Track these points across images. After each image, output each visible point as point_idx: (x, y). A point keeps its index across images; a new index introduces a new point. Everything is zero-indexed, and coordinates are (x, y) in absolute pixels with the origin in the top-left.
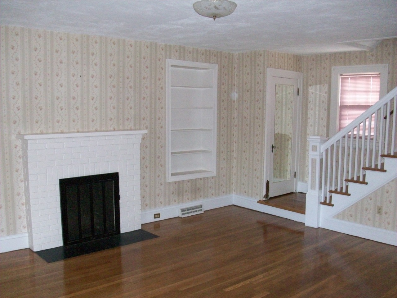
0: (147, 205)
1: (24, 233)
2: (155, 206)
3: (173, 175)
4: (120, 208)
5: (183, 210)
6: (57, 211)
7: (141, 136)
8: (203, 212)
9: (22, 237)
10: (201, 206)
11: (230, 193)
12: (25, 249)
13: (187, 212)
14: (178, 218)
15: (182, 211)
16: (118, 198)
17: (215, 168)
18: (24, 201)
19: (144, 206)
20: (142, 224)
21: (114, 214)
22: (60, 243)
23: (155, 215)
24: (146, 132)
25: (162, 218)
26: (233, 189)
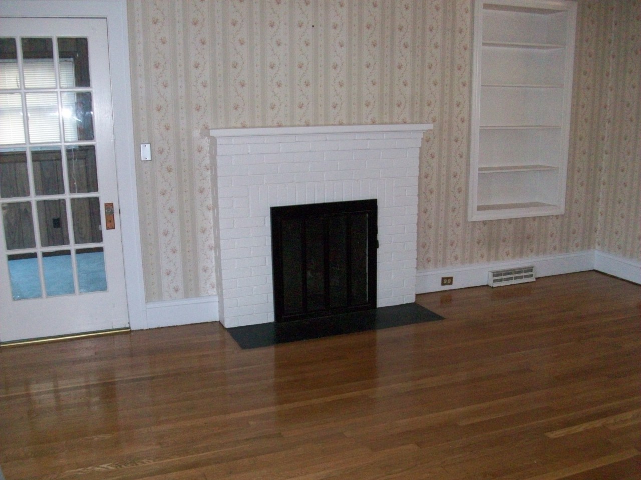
0: (429, 261)
1: (212, 295)
2: (444, 263)
3: (480, 208)
4: (378, 264)
5: (496, 274)
6: (266, 262)
7: (421, 135)
8: (534, 280)
9: (208, 302)
10: (530, 269)
11: (589, 248)
12: (212, 323)
13: (503, 277)
14: (486, 287)
15: (494, 276)
16: (374, 245)
17: (563, 200)
18: (212, 242)
19: (422, 262)
20: (417, 293)
21: (367, 272)
22: (270, 318)
23: (443, 279)
24: (430, 126)
25: (456, 285)
26: (597, 240)
